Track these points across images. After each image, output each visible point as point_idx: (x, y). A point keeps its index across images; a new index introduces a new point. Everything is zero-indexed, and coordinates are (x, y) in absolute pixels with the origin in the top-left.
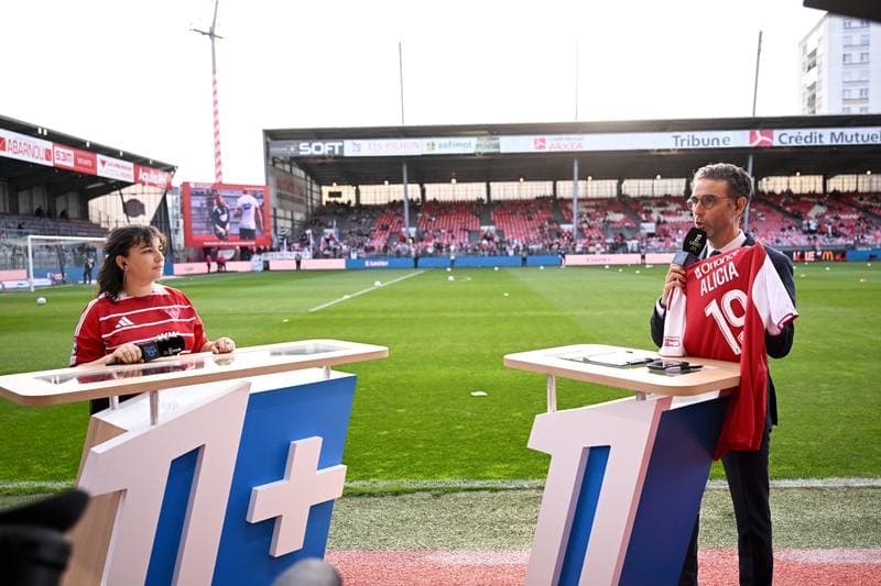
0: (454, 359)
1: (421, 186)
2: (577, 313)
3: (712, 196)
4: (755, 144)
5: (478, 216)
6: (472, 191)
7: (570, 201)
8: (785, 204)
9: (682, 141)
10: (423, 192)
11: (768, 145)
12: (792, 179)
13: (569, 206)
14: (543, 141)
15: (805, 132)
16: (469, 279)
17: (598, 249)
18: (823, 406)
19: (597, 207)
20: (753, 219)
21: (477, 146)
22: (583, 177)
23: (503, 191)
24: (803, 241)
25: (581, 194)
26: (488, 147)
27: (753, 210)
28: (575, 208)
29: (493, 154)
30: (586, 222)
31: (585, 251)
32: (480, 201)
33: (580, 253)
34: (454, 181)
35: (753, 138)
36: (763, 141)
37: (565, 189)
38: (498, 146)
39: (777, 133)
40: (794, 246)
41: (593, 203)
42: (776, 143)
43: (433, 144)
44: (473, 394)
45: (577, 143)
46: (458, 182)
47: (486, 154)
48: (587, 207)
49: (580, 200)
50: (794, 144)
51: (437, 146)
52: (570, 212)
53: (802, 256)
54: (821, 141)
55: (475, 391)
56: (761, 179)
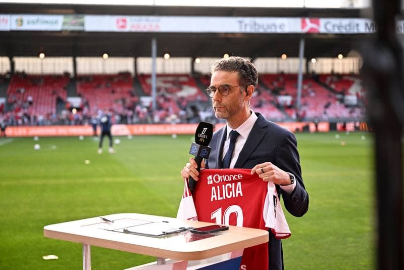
0: (31, 225)
1: (11, 59)
2: (150, 179)
3: (227, 86)
4: (306, 30)
5: (65, 88)
6: (60, 65)
7: (148, 76)
8: (332, 82)
9: (246, 25)
10: (12, 65)
11: (316, 32)
12: (336, 61)
13: (148, 81)
14: (124, 21)
15: (345, 22)
16: (54, 147)
17: (173, 120)
18: (347, 257)
19: (174, 83)
20: (305, 94)
21: (64, 24)
22: (161, 55)
23: (88, 65)
24: (345, 113)
25: (159, 70)
26: (74, 24)
27: (306, 87)
28: (154, 83)
29: (79, 32)
30: (163, 96)
31: (162, 122)
32: (67, 74)
33: (158, 124)
34: (42, 55)
35: (304, 24)
36: (312, 29)
37: (145, 65)
38: (82, 24)
39: (323, 21)
40: (338, 117)
41: (170, 79)
42: (322, 30)
43: (22, 21)
44: (45, 258)
45: (154, 24)
46: (46, 56)
47: (72, 32)
48: (165, 82)
49: (158, 76)
50: (336, 31)
51: (25, 22)
52: (150, 87)
53: (344, 127)
54: (358, 29)
55: (46, 255)
56: (310, 60)
